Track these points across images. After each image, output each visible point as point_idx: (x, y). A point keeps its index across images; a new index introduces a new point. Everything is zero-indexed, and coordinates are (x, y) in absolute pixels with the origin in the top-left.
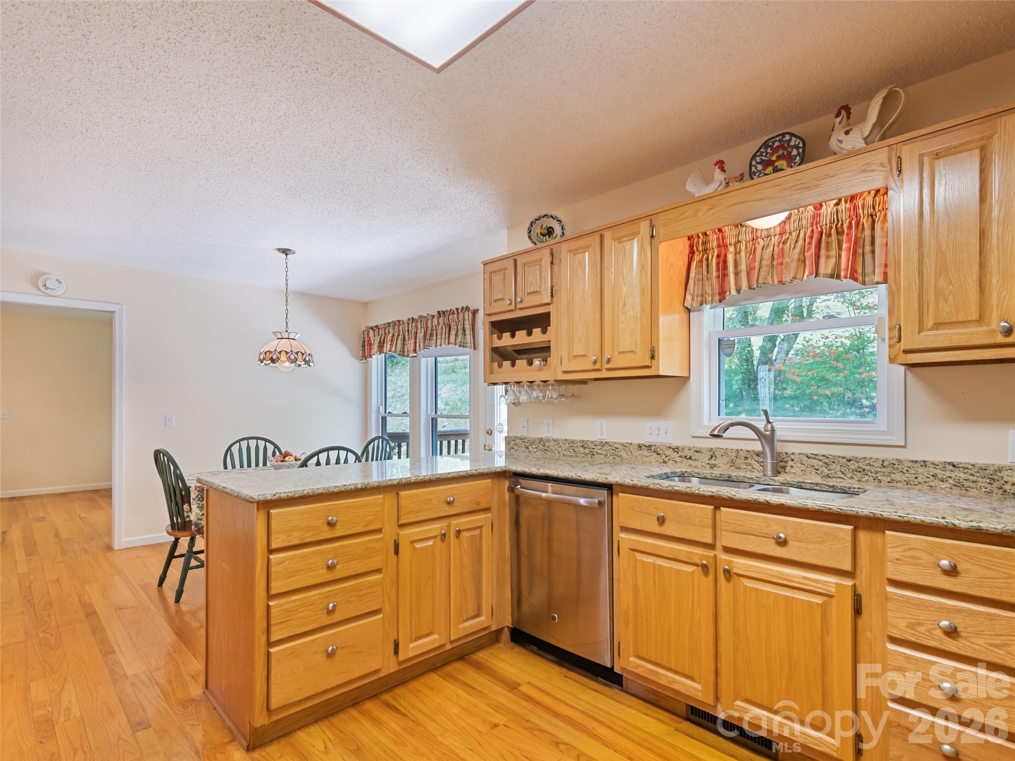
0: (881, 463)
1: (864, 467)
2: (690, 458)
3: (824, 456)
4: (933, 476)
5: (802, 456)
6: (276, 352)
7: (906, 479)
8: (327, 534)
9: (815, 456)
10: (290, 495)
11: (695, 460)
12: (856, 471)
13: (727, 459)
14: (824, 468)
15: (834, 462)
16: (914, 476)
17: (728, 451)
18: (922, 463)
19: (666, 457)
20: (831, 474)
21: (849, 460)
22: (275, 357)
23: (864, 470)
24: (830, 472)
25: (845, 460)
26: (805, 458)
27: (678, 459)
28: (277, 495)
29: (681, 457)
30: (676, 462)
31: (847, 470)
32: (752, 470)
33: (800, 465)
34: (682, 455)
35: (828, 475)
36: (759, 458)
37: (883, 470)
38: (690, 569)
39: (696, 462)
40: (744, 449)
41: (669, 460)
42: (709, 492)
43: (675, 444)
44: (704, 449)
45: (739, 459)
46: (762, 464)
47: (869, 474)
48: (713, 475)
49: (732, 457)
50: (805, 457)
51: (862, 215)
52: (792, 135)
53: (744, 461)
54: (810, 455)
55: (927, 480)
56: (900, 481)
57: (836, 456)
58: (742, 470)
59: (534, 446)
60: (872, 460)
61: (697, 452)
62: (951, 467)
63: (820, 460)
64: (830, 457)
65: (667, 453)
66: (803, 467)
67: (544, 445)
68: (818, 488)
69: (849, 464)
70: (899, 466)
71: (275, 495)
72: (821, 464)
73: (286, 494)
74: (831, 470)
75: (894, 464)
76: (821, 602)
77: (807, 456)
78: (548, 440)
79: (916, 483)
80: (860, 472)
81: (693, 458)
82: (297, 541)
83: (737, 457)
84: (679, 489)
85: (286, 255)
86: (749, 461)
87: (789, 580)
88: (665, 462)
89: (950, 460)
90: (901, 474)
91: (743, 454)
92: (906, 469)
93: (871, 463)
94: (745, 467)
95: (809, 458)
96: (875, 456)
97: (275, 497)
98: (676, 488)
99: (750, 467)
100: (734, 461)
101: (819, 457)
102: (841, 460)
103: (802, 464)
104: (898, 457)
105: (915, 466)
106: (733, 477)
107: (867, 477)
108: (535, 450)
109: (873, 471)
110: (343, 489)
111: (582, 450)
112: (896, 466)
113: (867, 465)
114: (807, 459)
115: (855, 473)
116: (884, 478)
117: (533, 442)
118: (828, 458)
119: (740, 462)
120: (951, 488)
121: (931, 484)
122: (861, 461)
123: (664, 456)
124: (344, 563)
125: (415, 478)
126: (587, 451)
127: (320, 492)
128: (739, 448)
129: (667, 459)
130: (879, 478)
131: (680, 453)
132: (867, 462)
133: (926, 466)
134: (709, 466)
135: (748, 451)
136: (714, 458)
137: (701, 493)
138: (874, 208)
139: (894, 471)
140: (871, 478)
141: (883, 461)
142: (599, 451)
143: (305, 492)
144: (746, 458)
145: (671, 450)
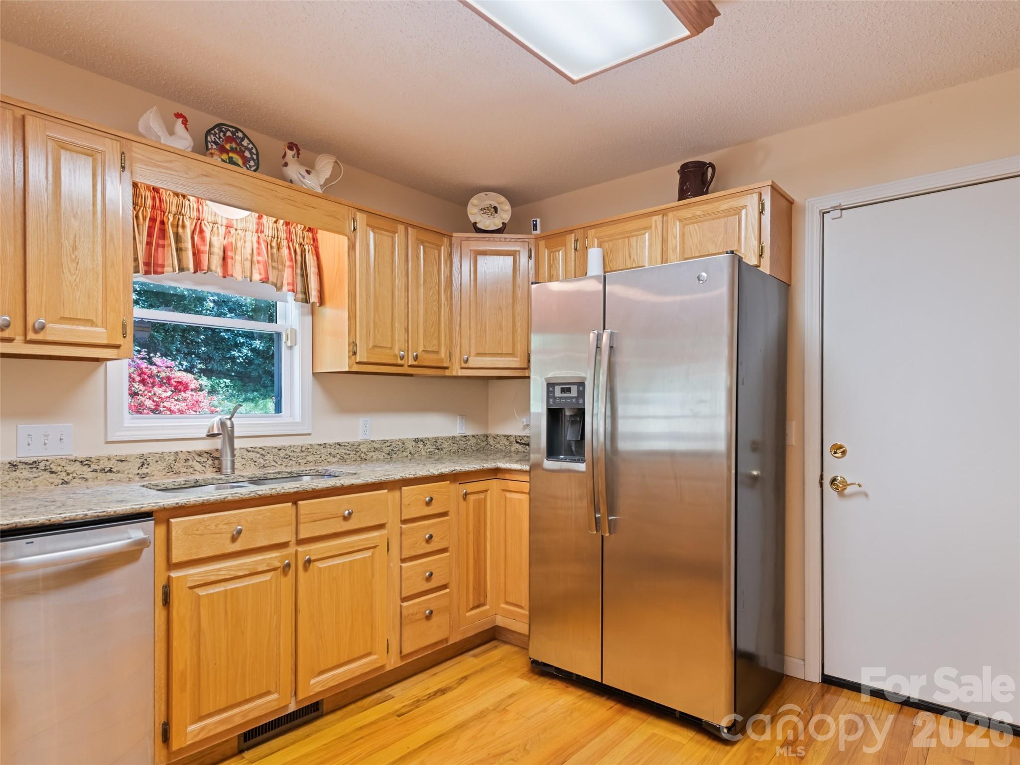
0: (301, 448)
1: (290, 454)
2: (110, 471)
3: (261, 448)
4: (329, 454)
5: (242, 450)
7: (315, 459)
9: (253, 450)
11: (118, 472)
12: (285, 458)
13: (164, 465)
14: (261, 459)
15: (268, 453)
16: (319, 456)
17: (164, 455)
18: (324, 445)
19: (68, 474)
20: (266, 464)
21: (280, 450)
23: (290, 456)
24: (265, 462)
25: (276, 450)
26: (246, 453)
27: (89, 475)
29: (95, 471)
30: (87, 480)
31: (278, 458)
32: (194, 472)
33: (241, 460)
34: (97, 467)
35: (264, 465)
36: (201, 458)
37: (302, 454)
38: (267, 577)
39: (119, 475)
40: (184, 450)
41: (74, 478)
42: (294, 488)
43: (82, 455)
44: (131, 456)
45: (178, 463)
46: (204, 464)
47: (293, 459)
48: (176, 484)
49: (170, 461)
50: (245, 451)
51: (295, 241)
52: (245, 136)
53: (185, 464)
54: (250, 449)
55: (326, 457)
56: (311, 462)
57: (270, 447)
58: (181, 475)
60: (295, 447)
61: (122, 461)
62: (338, 446)
63: (258, 453)
64: (266, 448)
65: (70, 469)
66: (244, 461)
68: (279, 476)
69: (280, 452)
70: (311, 450)
72: (258, 456)
74: (266, 460)
75: (308, 449)
76: (370, 554)
77: (247, 450)
79: (320, 461)
80: (287, 458)
81: (114, 470)
83: (175, 460)
84: (264, 492)
86: (190, 463)
87: (352, 547)
88: (65, 483)
89: (337, 441)
90: (312, 455)
91: (182, 457)
92: (315, 451)
93: (295, 450)
94: (185, 470)
95: (249, 452)
96: (296, 443)
98: (260, 493)
99: (191, 470)
100: (172, 466)
101: (257, 450)
102: (273, 450)
103: (243, 458)
104: (310, 443)
105: (320, 448)
106: (200, 481)
107: (291, 462)
109: (296, 456)
112: (309, 450)
113: (291, 452)
114: (247, 453)
115: (283, 460)
116: (302, 461)
118: (264, 449)
119: (179, 466)
120: (338, 461)
121: (329, 460)
122: (288, 449)
123: (64, 474)
128: (178, 450)
129: (70, 477)
130: (299, 461)
131: (94, 467)
132: (292, 449)
133: (326, 447)
134: (138, 476)
135: (189, 452)
136: (146, 466)
137: (288, 491)
138: (303, 240)
139: (308, 454)
140: (294, 462)
141: (302, 447)
144: (187, 460)
145: (78, 463)
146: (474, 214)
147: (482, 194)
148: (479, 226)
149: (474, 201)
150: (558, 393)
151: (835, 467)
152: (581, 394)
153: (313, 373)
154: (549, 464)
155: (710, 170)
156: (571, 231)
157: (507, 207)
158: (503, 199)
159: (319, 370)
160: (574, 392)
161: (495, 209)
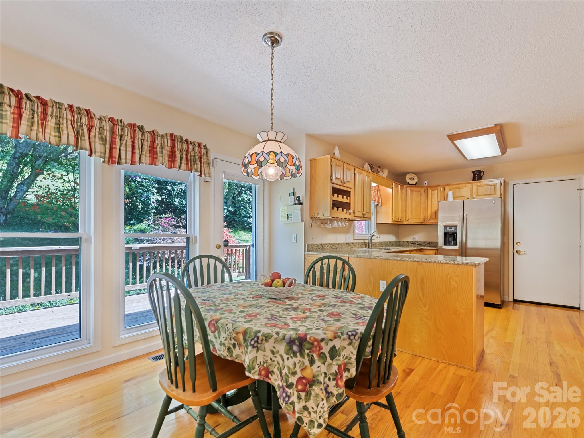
59: (319, 248)
67: (322, 247)
78: (324, 244)
108: (319, 249)
111: (334, 247)
117: (318, 245)
126: (335, 247)
142: (338, 247)
146: (408, 180)
147: (409, 174)
148: (410, 183)
149: (407, 176)
150: (448, 228)
151: (517, 248)
152: (456, 229)
153: (377, 224)
154: (445, 247)
155: (483, 173)
156: (439, 186)
157: (416, 178)
158: (415, 175)
159: (378, 222)
160: (453, 228)
161: (413, 178)
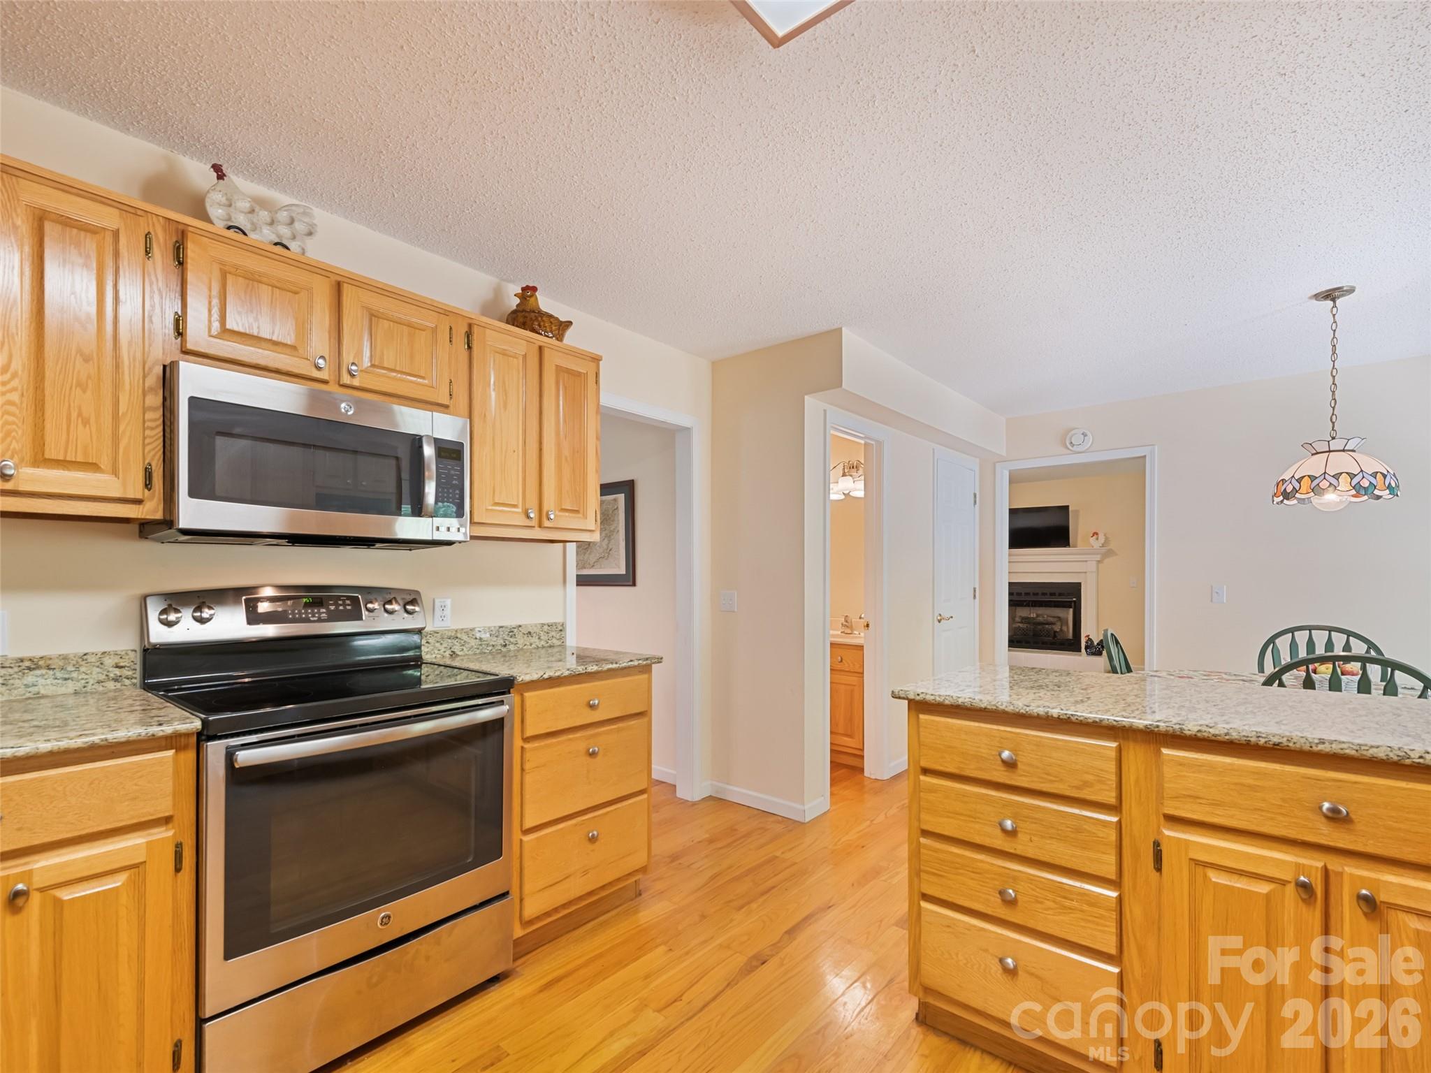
6: (1293, 480)
8: (1001, 776)
10: (938, 699)
22: (1289, 489)
28: (921, 696)
71: (918, 695)
73: (933, 697)
82: (951, 769)
85: (1334, 300)
97: (918, 698)
110: (1022, 711)
124: (1034, 835)
125: (1196, 729)
127: (983, 706)
143: (960, 701)
